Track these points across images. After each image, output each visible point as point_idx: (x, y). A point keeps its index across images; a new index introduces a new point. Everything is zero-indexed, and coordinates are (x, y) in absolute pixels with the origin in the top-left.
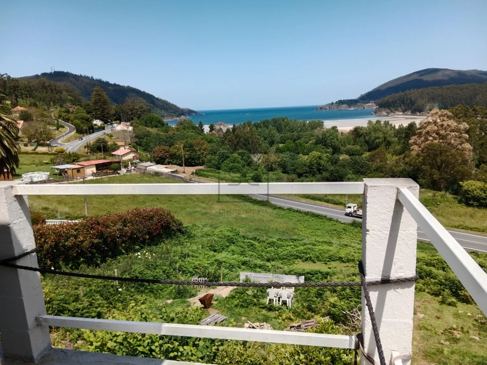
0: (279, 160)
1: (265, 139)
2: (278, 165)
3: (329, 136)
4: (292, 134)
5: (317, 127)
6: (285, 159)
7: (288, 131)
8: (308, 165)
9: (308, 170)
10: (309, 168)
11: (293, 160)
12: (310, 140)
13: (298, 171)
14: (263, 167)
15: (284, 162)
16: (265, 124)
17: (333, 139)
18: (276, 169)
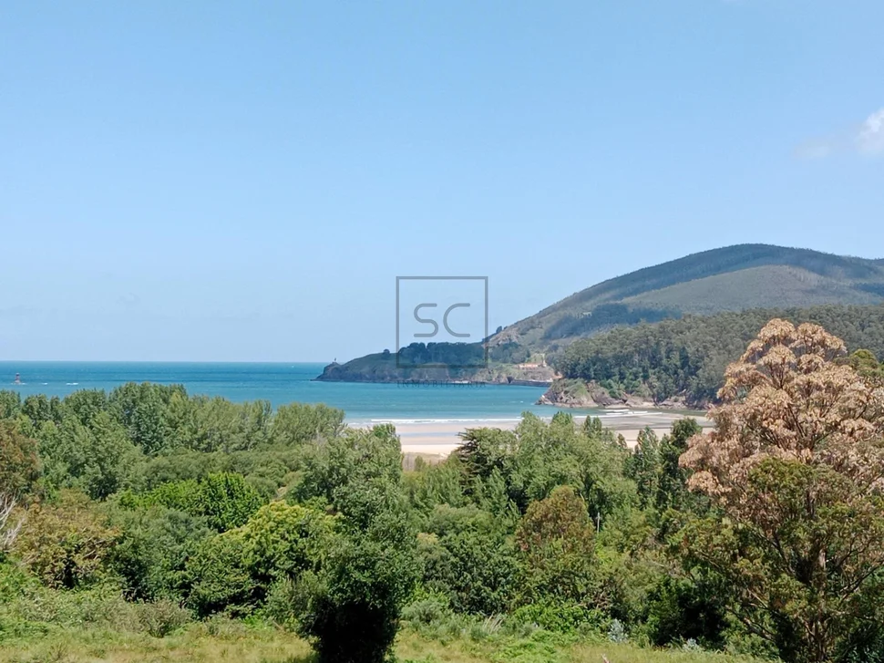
0: (110, 535)
1: (76, 470)
2: (106, 560)
3: (358, 462)
4: (203, 457)
5: (313, 434)
6: (138, 531)
7: (188, 444)
8: (248, 562)
9: (250, 585)
10: (255, 576)
11: (180, 541)
12: (280, 485)
13: (201, 589)
14: (23, 565)
15: (135, 547)
16: (84, 408)
17: (377, 474)
18: (90, 581)
